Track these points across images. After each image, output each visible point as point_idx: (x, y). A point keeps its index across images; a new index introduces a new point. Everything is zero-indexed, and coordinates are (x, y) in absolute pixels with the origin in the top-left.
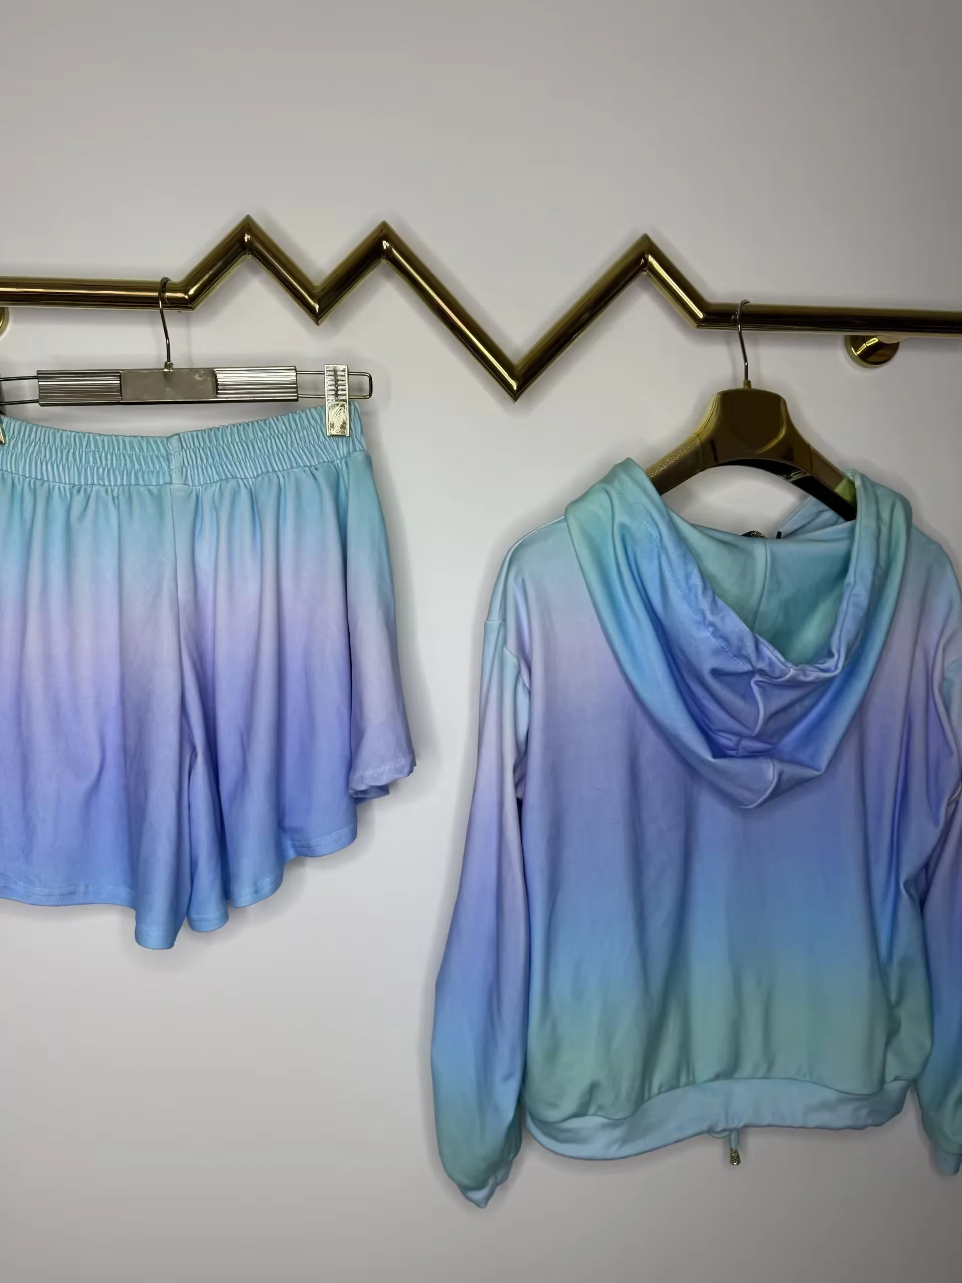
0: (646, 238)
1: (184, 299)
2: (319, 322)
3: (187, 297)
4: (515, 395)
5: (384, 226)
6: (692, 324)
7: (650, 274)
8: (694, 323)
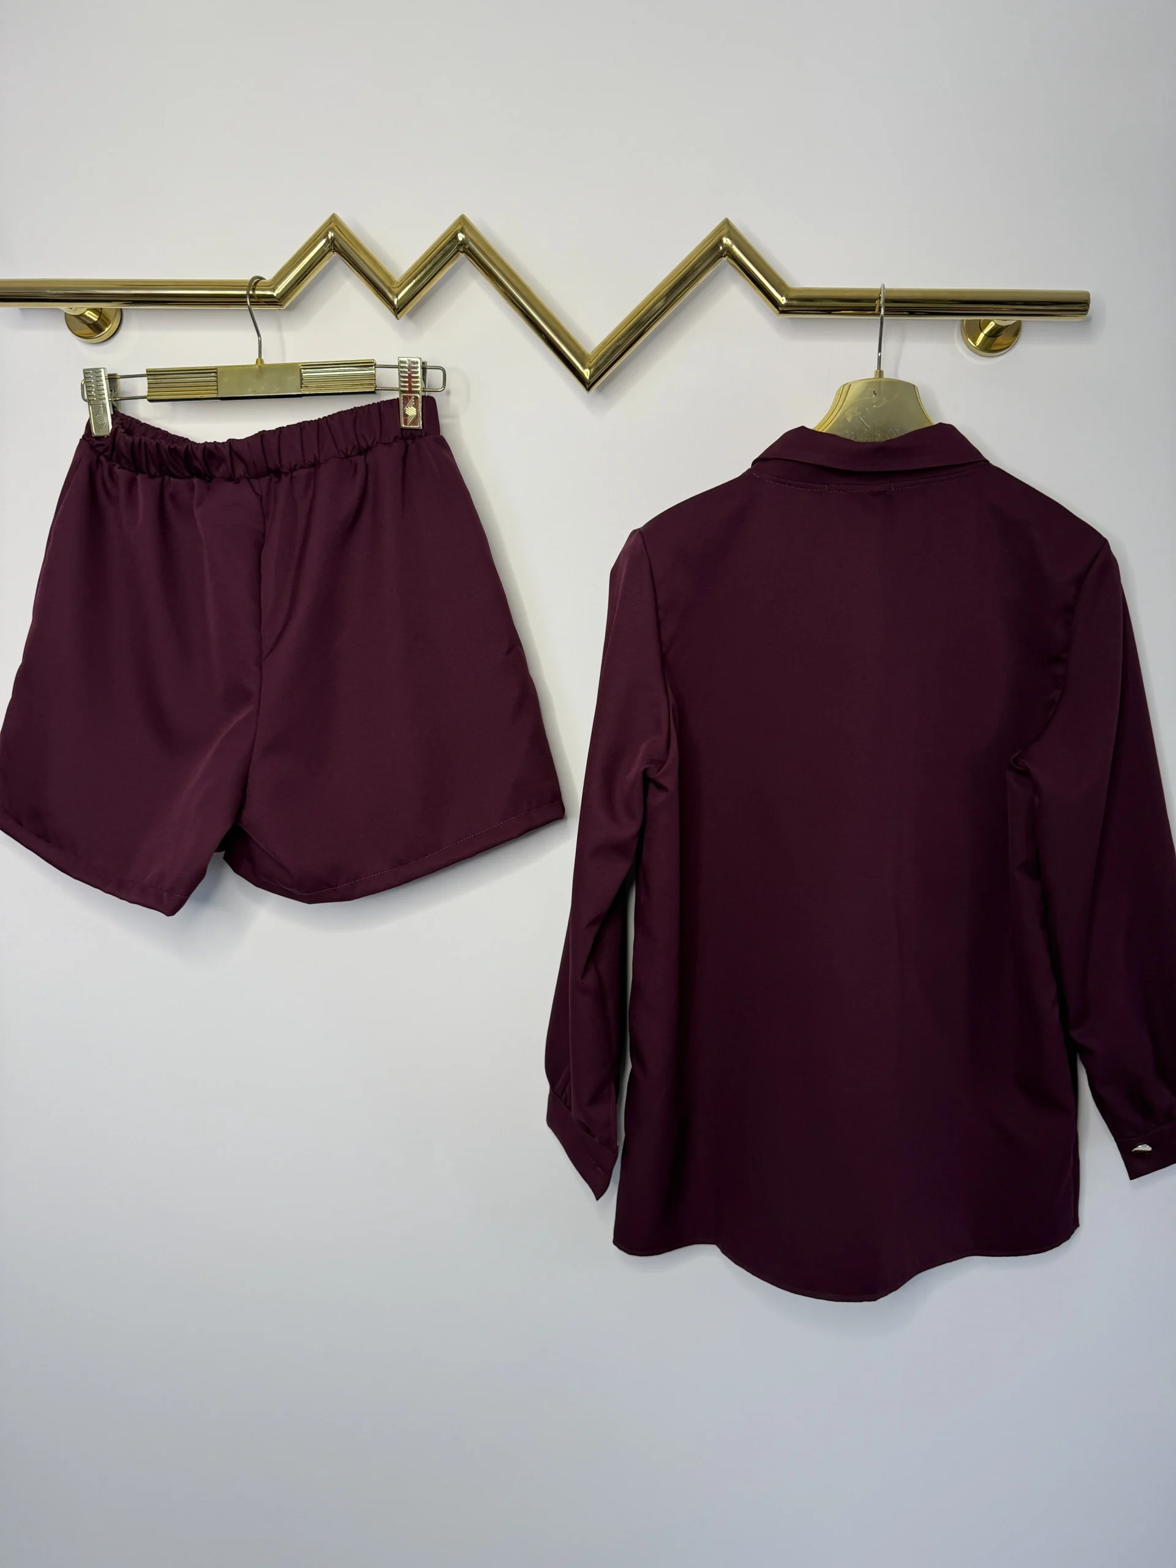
0: (727, 222)
1: (272, 296)
2: (398, 316)
3: (275, 294)
4: (587, 385)
5: (463, 220)
6: (773, 310)
7: (729, 259)
8: (776, 310)
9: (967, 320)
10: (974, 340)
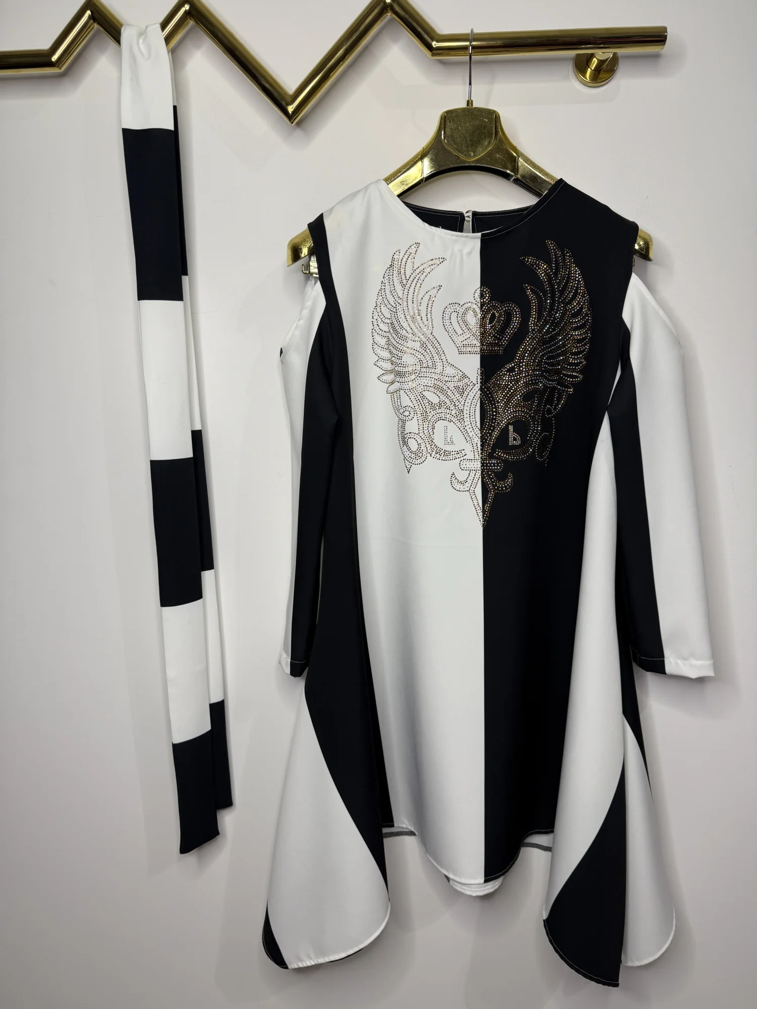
3: (54, 58)
4: (292, 118)
6: (428, 53)
7: (394, 16)
8: (429, 52)
9: (578, 55)
10: (583, 73)
